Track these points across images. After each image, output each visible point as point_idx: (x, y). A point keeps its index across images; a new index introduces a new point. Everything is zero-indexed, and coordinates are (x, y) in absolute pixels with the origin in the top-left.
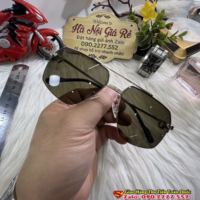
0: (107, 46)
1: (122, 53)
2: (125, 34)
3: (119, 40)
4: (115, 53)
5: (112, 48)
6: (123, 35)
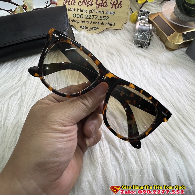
2: (116, 4)
3: (110, 10)
4: (107, 24)
5: (103, 19)
6: (114, 6)
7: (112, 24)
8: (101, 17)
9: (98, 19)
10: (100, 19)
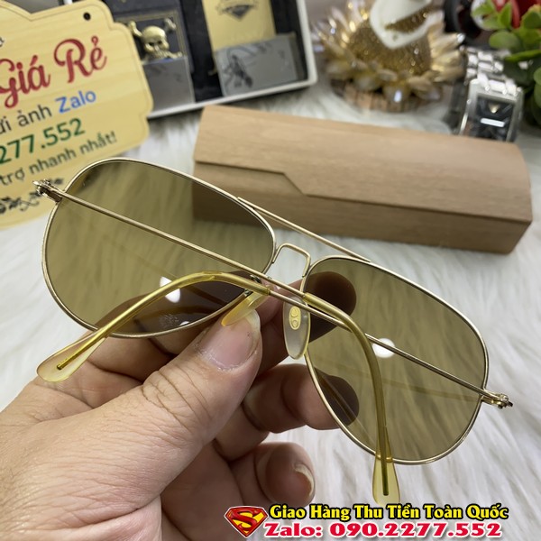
0: (40, 139)
1: (107, 137)
2: (81, 59)
3: (71, 91)
4: (85, 149)
5: (60, 136)
6: (76, 68)
7: (106, 141)
8: (49, 133)
9: (43, 147)
10: (49, 144)
